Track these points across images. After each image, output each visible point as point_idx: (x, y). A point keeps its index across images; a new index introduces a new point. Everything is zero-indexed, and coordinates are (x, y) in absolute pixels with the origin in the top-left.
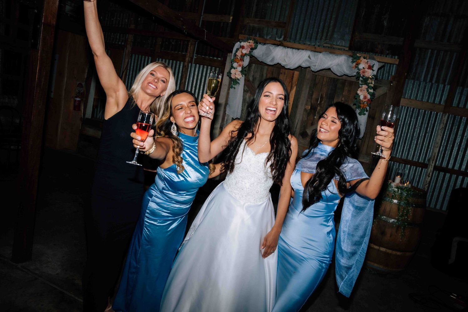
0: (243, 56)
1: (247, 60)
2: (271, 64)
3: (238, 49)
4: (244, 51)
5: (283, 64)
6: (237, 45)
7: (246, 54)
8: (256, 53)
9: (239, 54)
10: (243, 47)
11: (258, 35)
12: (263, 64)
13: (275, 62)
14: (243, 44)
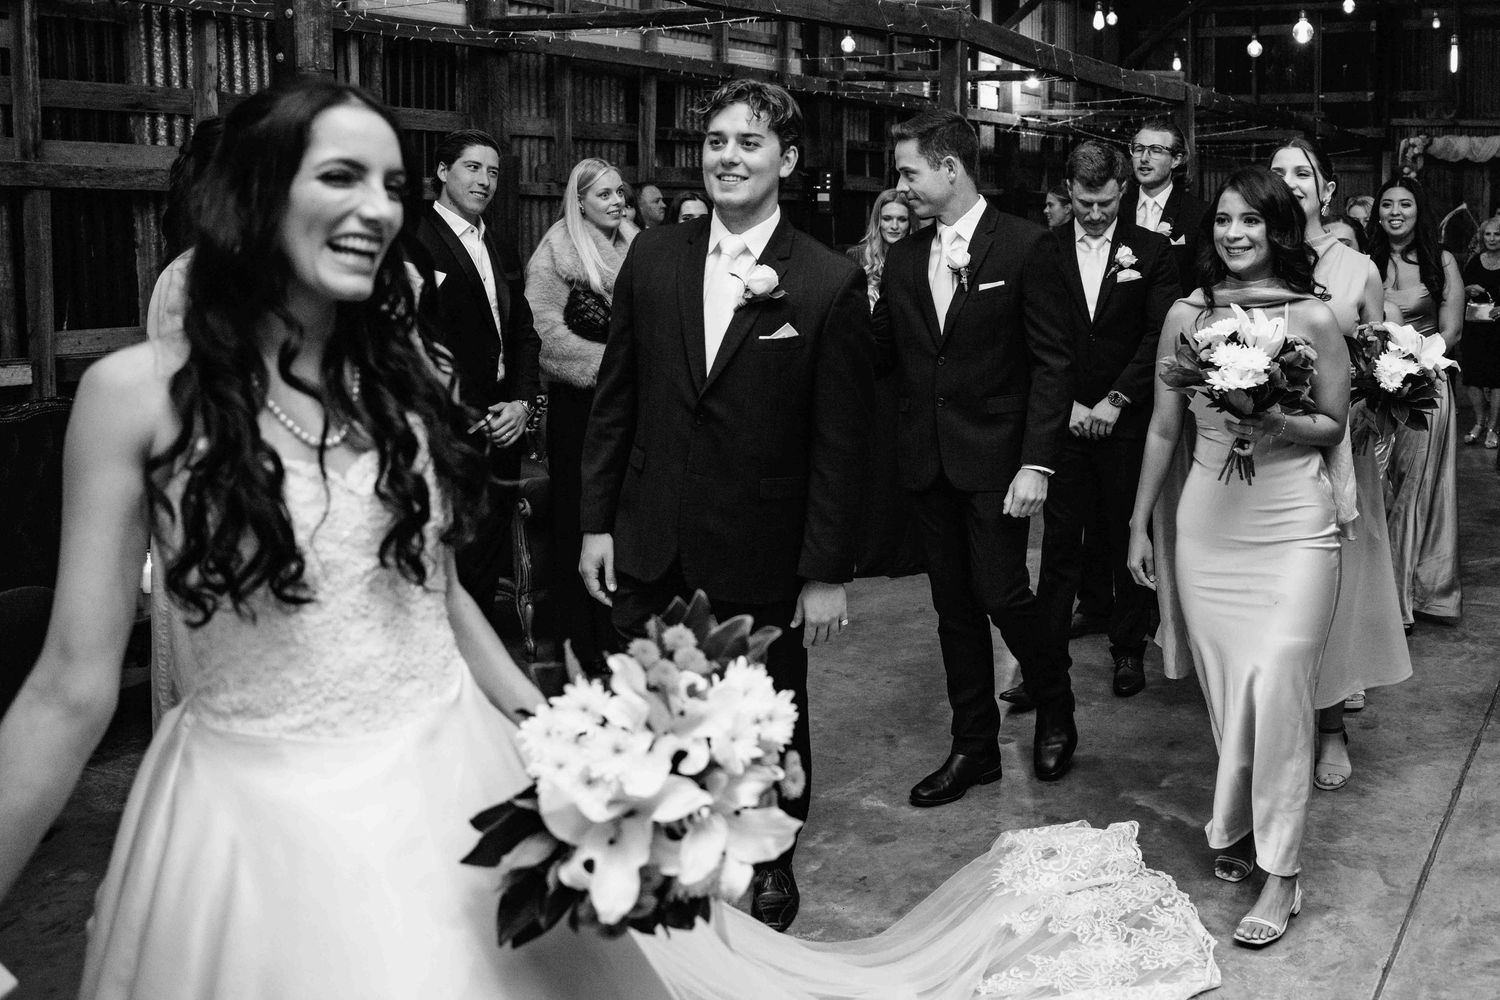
0: (1415, 158)
1: (1420, 163)
2: (1454, 160)
3: (1406, 151)
4: (1416, 151)
5: (1470, 157)
6: (1403, 143)
7: (1419, 155)
8: (1432, 150)
9: (1409, 154)
10: (1414, 146)
11: (1415, 115)
12: (1445, 163)
13: (1461, 158)
14: (1412, 141)
